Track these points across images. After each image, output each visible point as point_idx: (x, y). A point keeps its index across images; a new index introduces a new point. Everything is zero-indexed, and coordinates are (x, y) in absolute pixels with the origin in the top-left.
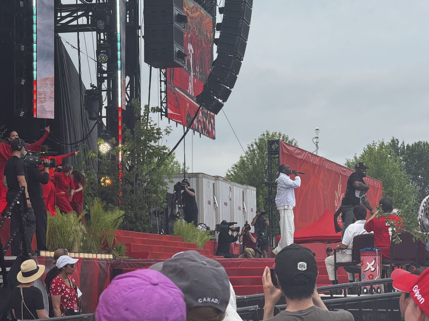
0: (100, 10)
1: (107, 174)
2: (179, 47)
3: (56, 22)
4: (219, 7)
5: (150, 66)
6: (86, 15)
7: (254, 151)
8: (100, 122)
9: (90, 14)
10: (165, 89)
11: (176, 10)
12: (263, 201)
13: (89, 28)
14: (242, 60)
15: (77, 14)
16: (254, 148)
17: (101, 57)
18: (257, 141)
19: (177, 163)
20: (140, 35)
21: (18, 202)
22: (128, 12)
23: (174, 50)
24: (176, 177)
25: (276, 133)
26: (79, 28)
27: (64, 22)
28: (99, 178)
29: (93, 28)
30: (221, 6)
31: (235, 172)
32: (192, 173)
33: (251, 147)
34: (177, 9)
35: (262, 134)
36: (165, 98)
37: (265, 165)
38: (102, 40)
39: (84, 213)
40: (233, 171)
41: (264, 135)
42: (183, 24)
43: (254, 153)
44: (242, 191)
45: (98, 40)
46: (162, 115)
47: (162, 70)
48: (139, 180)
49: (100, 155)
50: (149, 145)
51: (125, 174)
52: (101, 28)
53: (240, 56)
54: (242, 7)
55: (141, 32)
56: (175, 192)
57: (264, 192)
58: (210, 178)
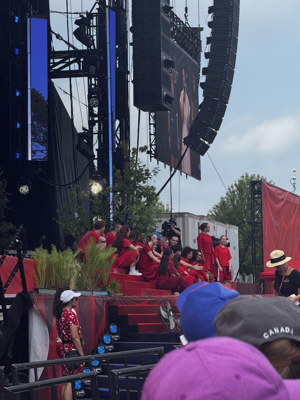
0: (91, 56)
1: (99, 214)
2: (167, 91)
3: (50, 68)
4: (205, 52)
5: (138, 109)
6: (77, 61)
7: (233, 192)
8: (91, 164)
9: (82, 60)
10: (155, 132)
11: (164, 56)
12: (243, 240)
13: (80, 73)
14: (227, 103)
15: (69, 60)
16: (234, 189)
17: (92, 101)
18: (237, 183)
19: (161, 204)
20: (129, 80)
21: (17, 241)
22: (118, 58)
23: (162, 93)
24: (163, 217)
25: (255, 175)
26: (71, 74)
27: (56, 68)
28: (91, 217)
29: (84, 73)
30: (207, 51)
31: (216, 213)
32: (178, 212)
33: (231, 188)
34: (165, 54)
35: (241, 176)
36: (154, 140)
37: (244, 206)
38: (93, 85)
39: (79, 250)
40: (214, 211)
41: (243, 177)
42: (170, 69)
43: (234, 194)
44: (225, 230)
45: (90, 86)
46: (151, 157)
47: (151, 114)
48: (129, 219)
49: (91, 196)
50: (138, 186)
51: (115, 213)
52: (92, 73)
53: (225, 99)
54: (227, 52)
55: (131, 77)
56: (163, 230)
57: (243, 231)
58: (195, 218)
